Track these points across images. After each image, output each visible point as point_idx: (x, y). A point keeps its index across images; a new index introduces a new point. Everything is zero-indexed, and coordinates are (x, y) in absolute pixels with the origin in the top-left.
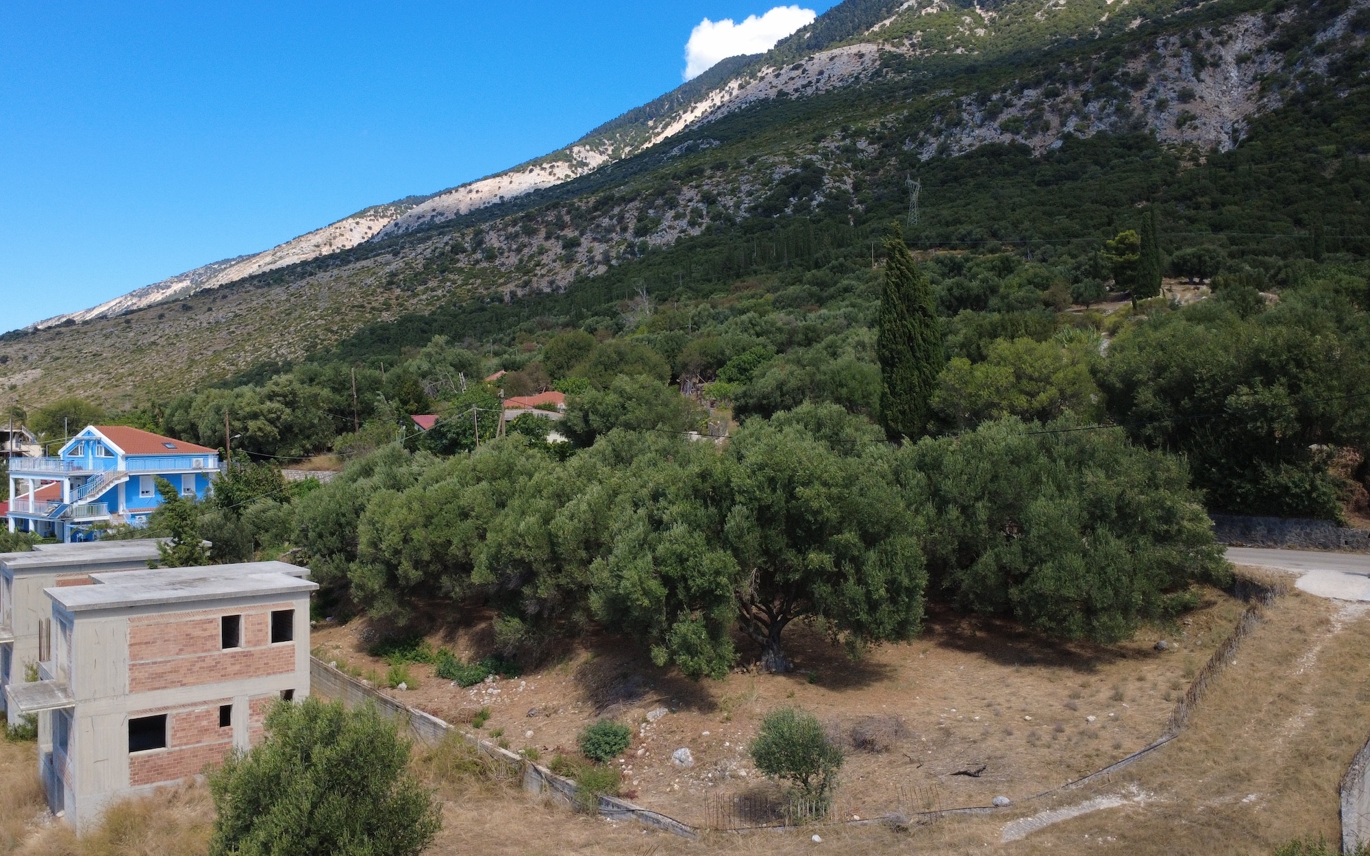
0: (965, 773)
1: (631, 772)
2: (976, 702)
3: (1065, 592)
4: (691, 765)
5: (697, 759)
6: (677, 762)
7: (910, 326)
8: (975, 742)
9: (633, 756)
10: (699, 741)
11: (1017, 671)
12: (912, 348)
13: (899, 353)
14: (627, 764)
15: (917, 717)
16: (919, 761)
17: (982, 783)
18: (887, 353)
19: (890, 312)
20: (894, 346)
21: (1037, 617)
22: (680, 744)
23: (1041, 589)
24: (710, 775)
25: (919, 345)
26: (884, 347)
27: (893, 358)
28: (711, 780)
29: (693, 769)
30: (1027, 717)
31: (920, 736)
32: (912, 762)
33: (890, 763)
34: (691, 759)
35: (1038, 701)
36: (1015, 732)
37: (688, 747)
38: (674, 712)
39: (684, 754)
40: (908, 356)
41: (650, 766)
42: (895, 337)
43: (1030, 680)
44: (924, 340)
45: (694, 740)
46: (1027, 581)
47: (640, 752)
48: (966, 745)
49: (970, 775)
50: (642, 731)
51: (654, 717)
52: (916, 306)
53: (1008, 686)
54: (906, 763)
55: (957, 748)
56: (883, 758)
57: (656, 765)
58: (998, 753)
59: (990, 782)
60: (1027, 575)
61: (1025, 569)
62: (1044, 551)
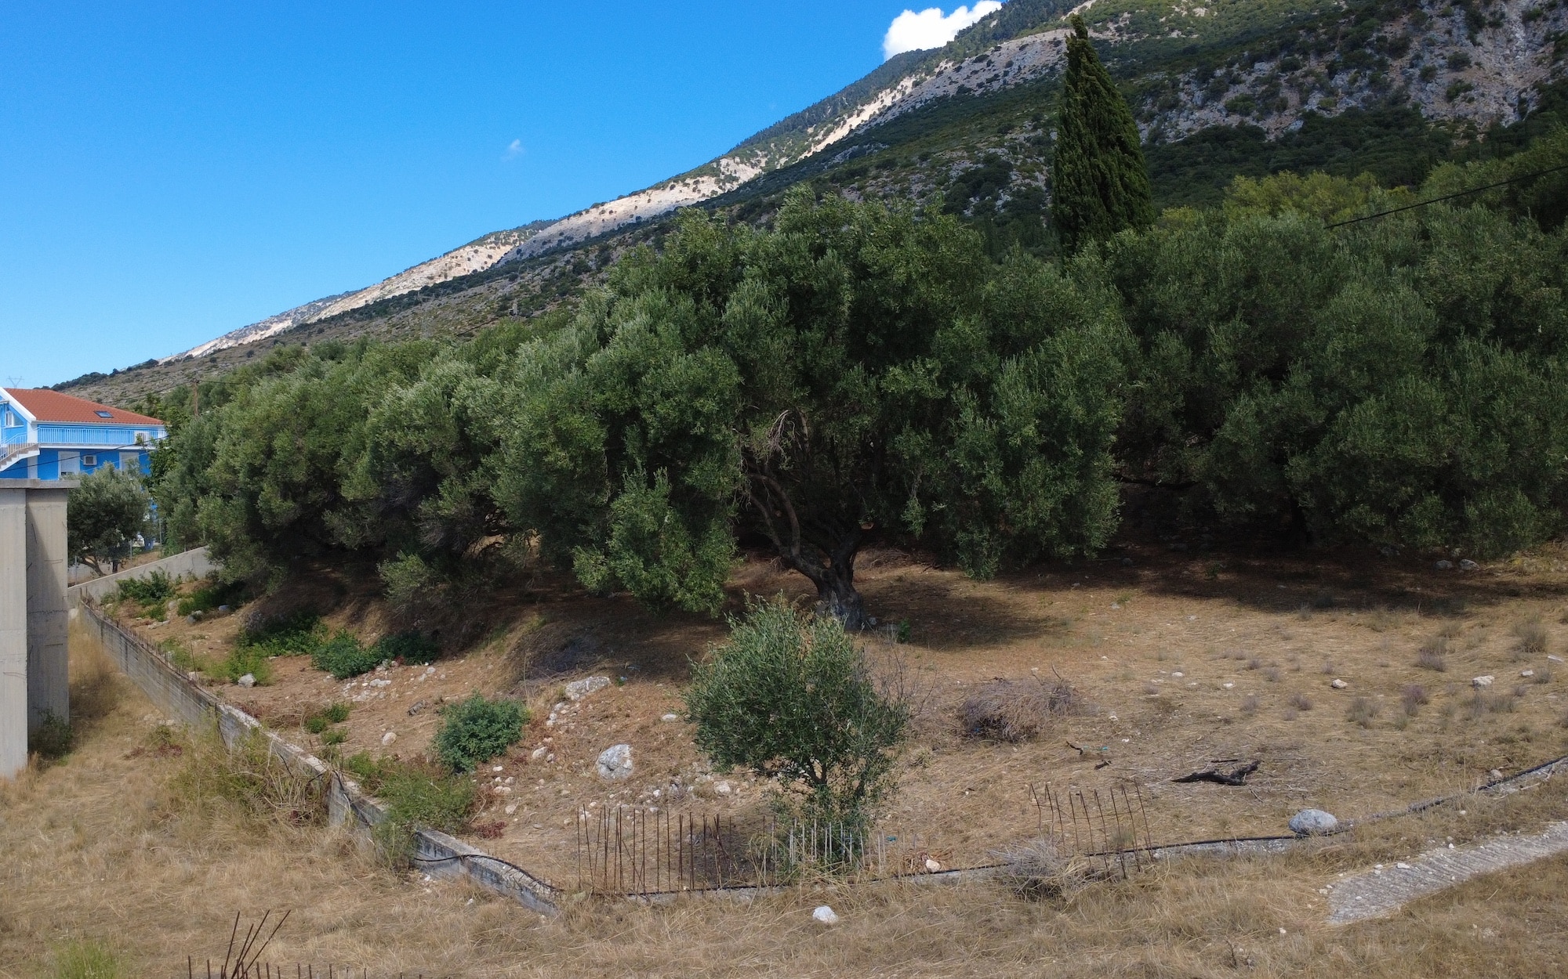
0: (1209, 777)
1: (508, 789)
2: (1225, 663)
3: (1406, 451)
4: (626, 775)
5: (641, 764)
6: (603, 770)
7: (1102, 166)
8: (1227, 721)
9: (521, 761)
10: (653, 730)
11: (1304, 618)
12: (1106, 199)
13: (1087, 207)
14: (504, 774)
15: (1101, 684)
16: (1100, 756)
17: (1251, 796)
18: (1067, 210)
19: (1072, 148)
20: (1078, 199)
21: (1345, 508)
22: (615, 738)
23: (1355, 447)
24: (657, 793)
25: (1117, 195)
26: (1062, 201)
27: (1076, 216)
28: (655, 802)
29: (630, 780)
30: (1338, 682)
31: (1105, 713)
32: (1084, 756)
33: (1036, 761)
34: (629, 763)
35: (1355, 661)
36: (1317, 705)
37: (630, 743)
38: (621, 684)
39: (620, 756)
40: (1100, 212)
41: (550, 778)
42: (1079, 184)
43: (1331, 630)
44: (1126, 187)
45: (644, 729)
46: (1326, 440)
47: (536, 753)
48: (1210, 728)
49: (1220, 780)
50: (552, 715)
51: (579, 691)
52: (1112, 137)
53: (1287, 638)
54: (1071, 761)
55: (1188, 733)
56: (1022, 753)
57: (561, 776)
58: (1281, 741)
59: (1271, 794)
60: (1322, 430)
61: (1318, 417)
62: (1358, 378)
